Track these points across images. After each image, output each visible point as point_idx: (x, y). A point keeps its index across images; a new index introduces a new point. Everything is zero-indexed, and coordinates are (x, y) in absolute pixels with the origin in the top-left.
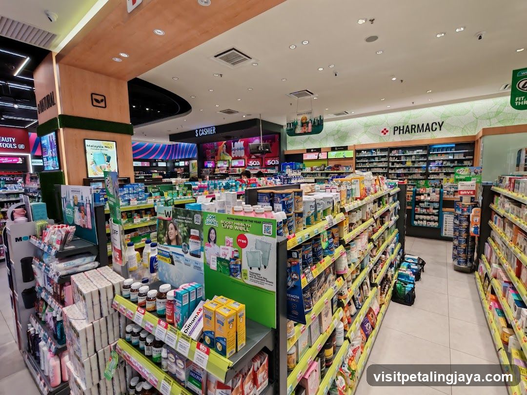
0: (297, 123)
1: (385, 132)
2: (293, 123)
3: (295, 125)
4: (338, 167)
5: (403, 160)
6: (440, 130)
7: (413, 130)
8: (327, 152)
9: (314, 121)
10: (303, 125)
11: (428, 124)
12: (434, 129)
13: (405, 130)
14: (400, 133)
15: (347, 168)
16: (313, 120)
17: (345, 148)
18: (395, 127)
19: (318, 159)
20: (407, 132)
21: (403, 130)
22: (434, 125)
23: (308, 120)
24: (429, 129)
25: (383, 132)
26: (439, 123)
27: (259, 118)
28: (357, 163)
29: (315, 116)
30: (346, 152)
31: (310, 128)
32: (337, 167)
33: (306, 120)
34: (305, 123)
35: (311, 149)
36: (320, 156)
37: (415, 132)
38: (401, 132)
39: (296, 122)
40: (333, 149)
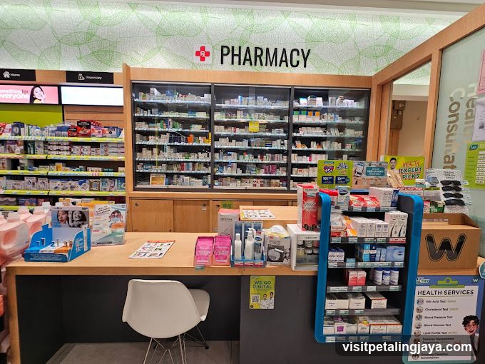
1: (203, 54)
4: (88, 127)
5: (240, 118)
6: (305, 66)
7: (258, 59)
8: (59, 87)
11: (284, 51)
12: (295, 63)
13: (242, 58)
14: (233, 63)
15: (114, 133)
17: (106, 79)
18: (223, 47)
19: (32, 104)
20: (248, 63)
21: (239, 55)
22: (295, 53)
24: (286, 61)
25: (198, 54)
26: (302, 50)
28: (136, 120)
32: (85, 126)
35: (3, 70)
36: (36, 95)
37: (262, 64)
38: (236, 59)
40: (72, 77)
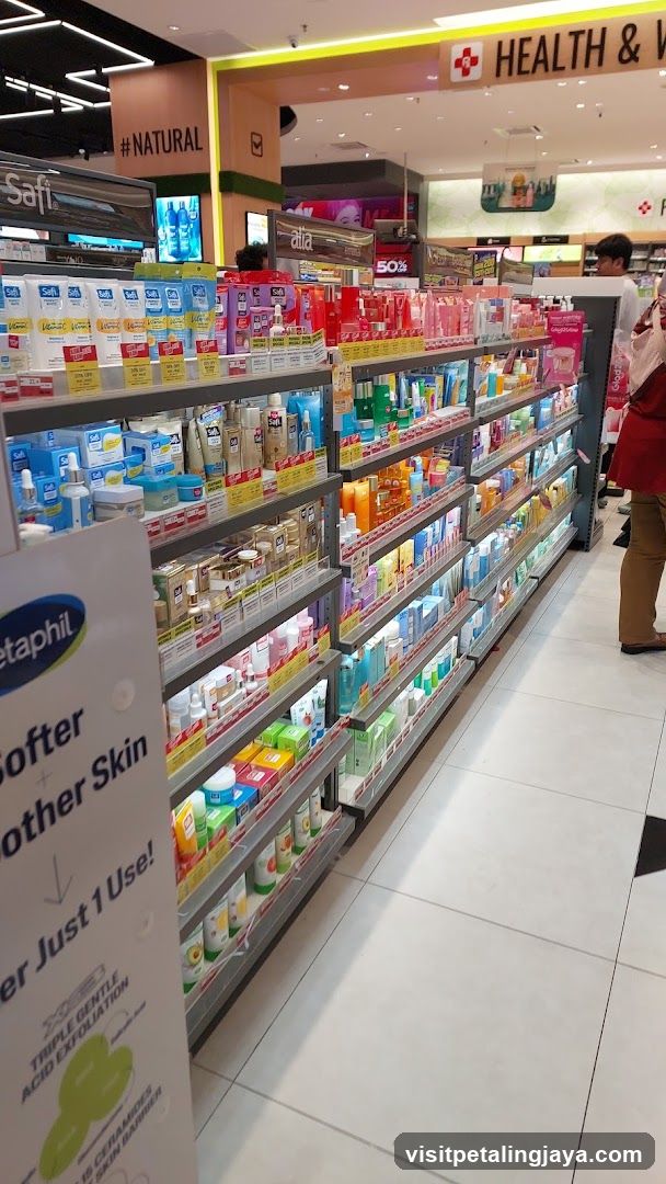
0: (504, 186)
1: (645, 208)
2: (495, 186)
3: (499, 190)
8: (524, 247)
9: (539, 189)
10: (515, 192)
16: (537, 184)
17: (564, 240)
18: (664, 200)
23: (526, 184)
25: (640, 208)
27: (402, 164)
29: (541, 176)
30: (563, 247)
31: (529, 199)
33: (524, 181)
34: (520, 188)
35: (488, 238)
39: (501, 183)
40: (537, 241)
